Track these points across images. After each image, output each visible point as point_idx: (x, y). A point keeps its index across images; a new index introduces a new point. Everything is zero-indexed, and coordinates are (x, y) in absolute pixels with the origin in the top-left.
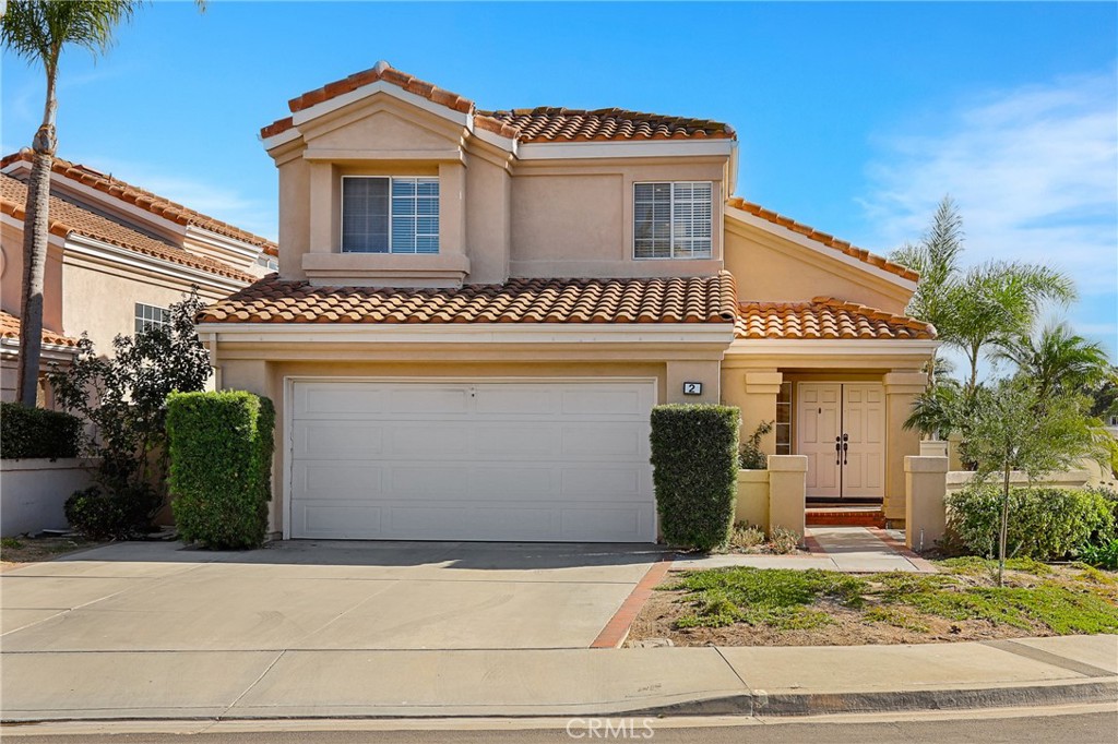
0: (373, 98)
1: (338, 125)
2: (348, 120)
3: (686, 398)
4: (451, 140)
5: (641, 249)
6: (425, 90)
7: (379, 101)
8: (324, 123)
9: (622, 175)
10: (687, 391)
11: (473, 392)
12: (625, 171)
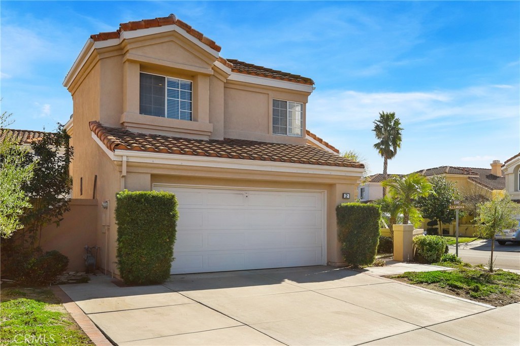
0: (169, 33)
1: (148, 43)
2: (153, 42)
3: (345, 200)
4: (208, 64)
5: (275, 130)
6: (199, 36)
7: (172, 35)
8: (141, 41)
9: (268, 94)
10: (345, 197)
11: (247, 195)
12: (270, 92)
